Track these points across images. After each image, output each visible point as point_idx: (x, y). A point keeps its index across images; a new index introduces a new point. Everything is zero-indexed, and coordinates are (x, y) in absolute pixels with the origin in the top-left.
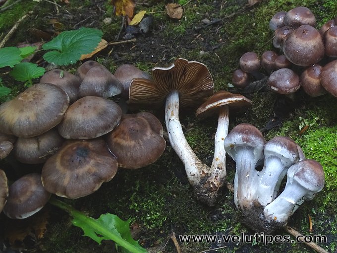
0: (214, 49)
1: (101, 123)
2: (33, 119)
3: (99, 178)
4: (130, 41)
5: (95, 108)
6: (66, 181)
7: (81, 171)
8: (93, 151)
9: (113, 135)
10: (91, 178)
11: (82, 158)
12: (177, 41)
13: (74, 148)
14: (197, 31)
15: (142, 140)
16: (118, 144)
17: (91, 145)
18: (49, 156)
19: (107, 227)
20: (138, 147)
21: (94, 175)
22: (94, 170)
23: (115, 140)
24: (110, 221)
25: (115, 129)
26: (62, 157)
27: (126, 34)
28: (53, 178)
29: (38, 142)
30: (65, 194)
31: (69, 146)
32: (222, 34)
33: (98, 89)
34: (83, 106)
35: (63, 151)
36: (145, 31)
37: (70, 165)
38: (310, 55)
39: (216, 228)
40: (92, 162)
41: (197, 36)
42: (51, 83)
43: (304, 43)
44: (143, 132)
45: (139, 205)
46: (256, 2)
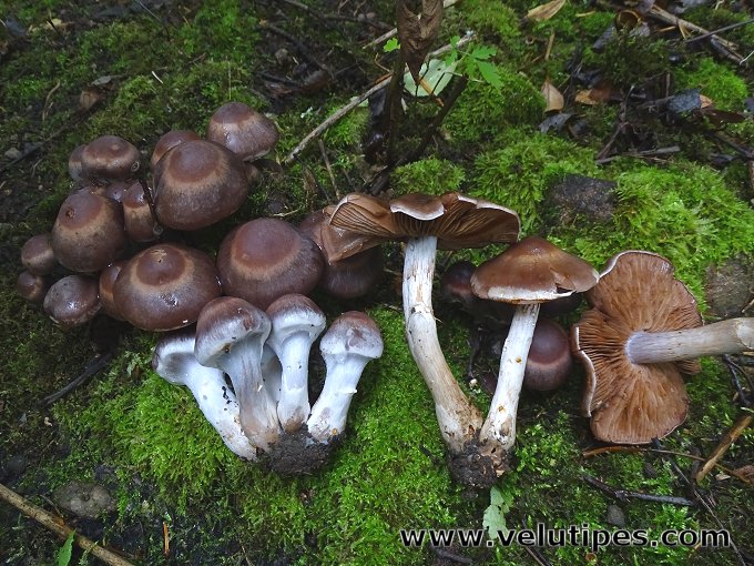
32: (43, 174)
46: (94, 100)
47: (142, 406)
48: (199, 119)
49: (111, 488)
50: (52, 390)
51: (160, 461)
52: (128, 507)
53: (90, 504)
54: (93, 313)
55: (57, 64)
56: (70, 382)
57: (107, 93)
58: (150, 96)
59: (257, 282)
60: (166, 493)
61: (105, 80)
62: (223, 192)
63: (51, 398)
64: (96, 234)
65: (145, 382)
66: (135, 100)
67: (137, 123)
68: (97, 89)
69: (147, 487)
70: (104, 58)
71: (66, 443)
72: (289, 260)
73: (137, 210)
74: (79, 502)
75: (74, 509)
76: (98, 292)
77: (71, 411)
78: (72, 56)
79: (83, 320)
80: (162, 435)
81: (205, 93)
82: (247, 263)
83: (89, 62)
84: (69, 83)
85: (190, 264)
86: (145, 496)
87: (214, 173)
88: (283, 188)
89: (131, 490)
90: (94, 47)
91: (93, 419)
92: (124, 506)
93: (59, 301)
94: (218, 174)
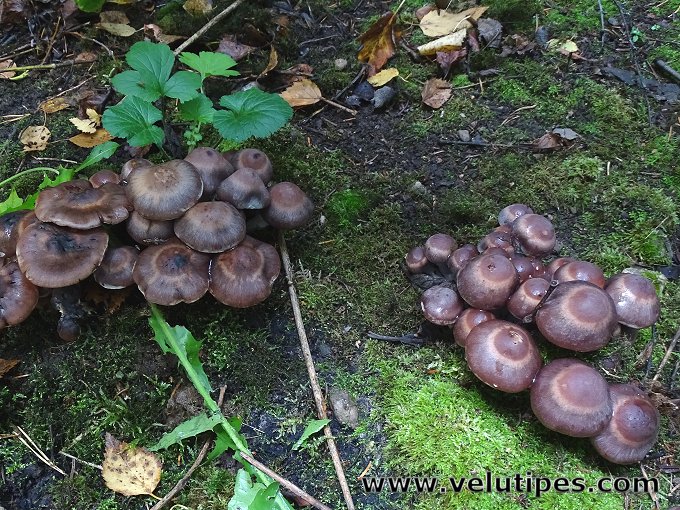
0: (442, 186)
1: (214, 240)
2: (156, 202)
3: (179, 295)
4: (348, 110)
5: (216, 222)
6: (151, 281)
7: (170, 279)
8: (192, 264)
9: (221, 257)
10: (174, 291)
11: (176, 267)
12: (406, 144)
13: (176, 252)
14: (441, 145)
15: (244, 280)
16: (220, 270)
17: (193, 257)
18: (153, 244)
19: (177, 340)
20: (236, 285)
21: (177, 289)
22: (180, 285)
23: (220, 263)
24: (183, 336)
25: (225, 252)
26: (162, 254)
27: (353, 94)
28: (143, 270)
29: (150, 225)
30: (145, 291)
31: (174, 246)
32: (471, 167)
33: (236, 196)
34: (207, 213)
35: (165, 248)
36: (377, 105)
37: (163, 267)
38: (480, 297)
39: (268, 409)
40: (184, 275)
41: (436, 150)
42: (194, 164)
43: (482, 279)
44: (251, 271)
45: (214, 335)
46: (549, 146)
47: (421, 395)
48: (610, 228)
49: (361, 415)
50: (376, 330)
51: (405, 433)
52: (362, 435)
53: (347, 412)
54: (446, 323)
55: (546, 89)
56: (390, 335)
57: (563, 148)
58: (591, 180)
59: (557, 405)
60: (389, 450)
61: (569, 134)
62: (589, 338)
63: (372, 334)
64: (493, 291)
65: (431, 380)
66: (578, 176)
67: (564, 193)
68: (558, 138)
69: (380, 436)
70: (583, 112)
71: (357, 366)
72: (588, 411)
73: (528, 298)
74: (341, 406)
75: (336, 407)
76: (460, 315)
77: (377, 352)
78: (562, 92)
79: (438, 322)
80: (419, 423)
81: (632, 214)
82: (562, 391)
83: (570, 108)
84: (543, 111)
85: (528, 358)
86: (376, 439)
87: (595, 324)
88: (625, 356)
89: (372, 428)
90: (584, 98)
91: (385, 370)
92: (360, 432)
93: (436, 301)
94: (596, 326)
